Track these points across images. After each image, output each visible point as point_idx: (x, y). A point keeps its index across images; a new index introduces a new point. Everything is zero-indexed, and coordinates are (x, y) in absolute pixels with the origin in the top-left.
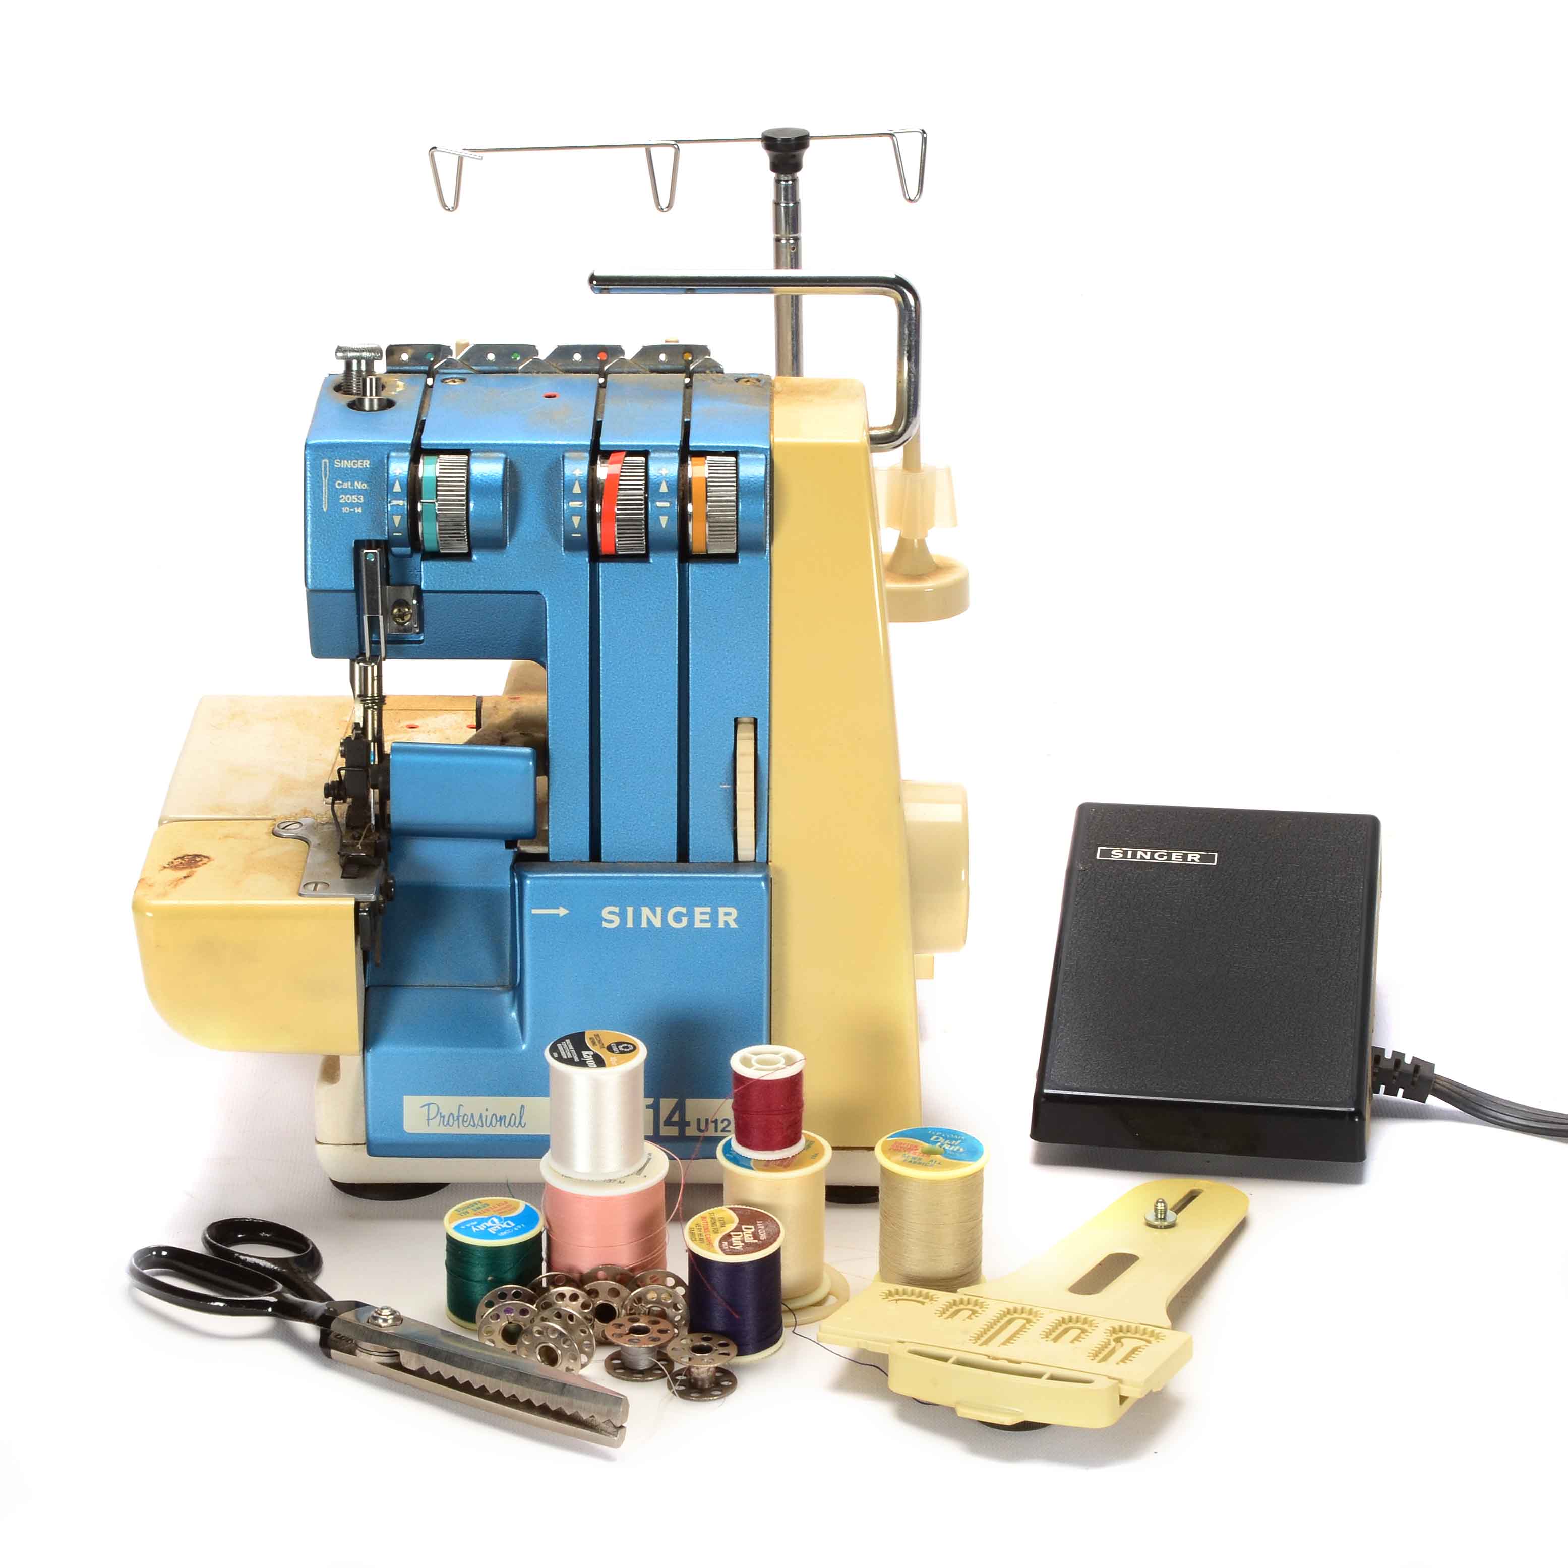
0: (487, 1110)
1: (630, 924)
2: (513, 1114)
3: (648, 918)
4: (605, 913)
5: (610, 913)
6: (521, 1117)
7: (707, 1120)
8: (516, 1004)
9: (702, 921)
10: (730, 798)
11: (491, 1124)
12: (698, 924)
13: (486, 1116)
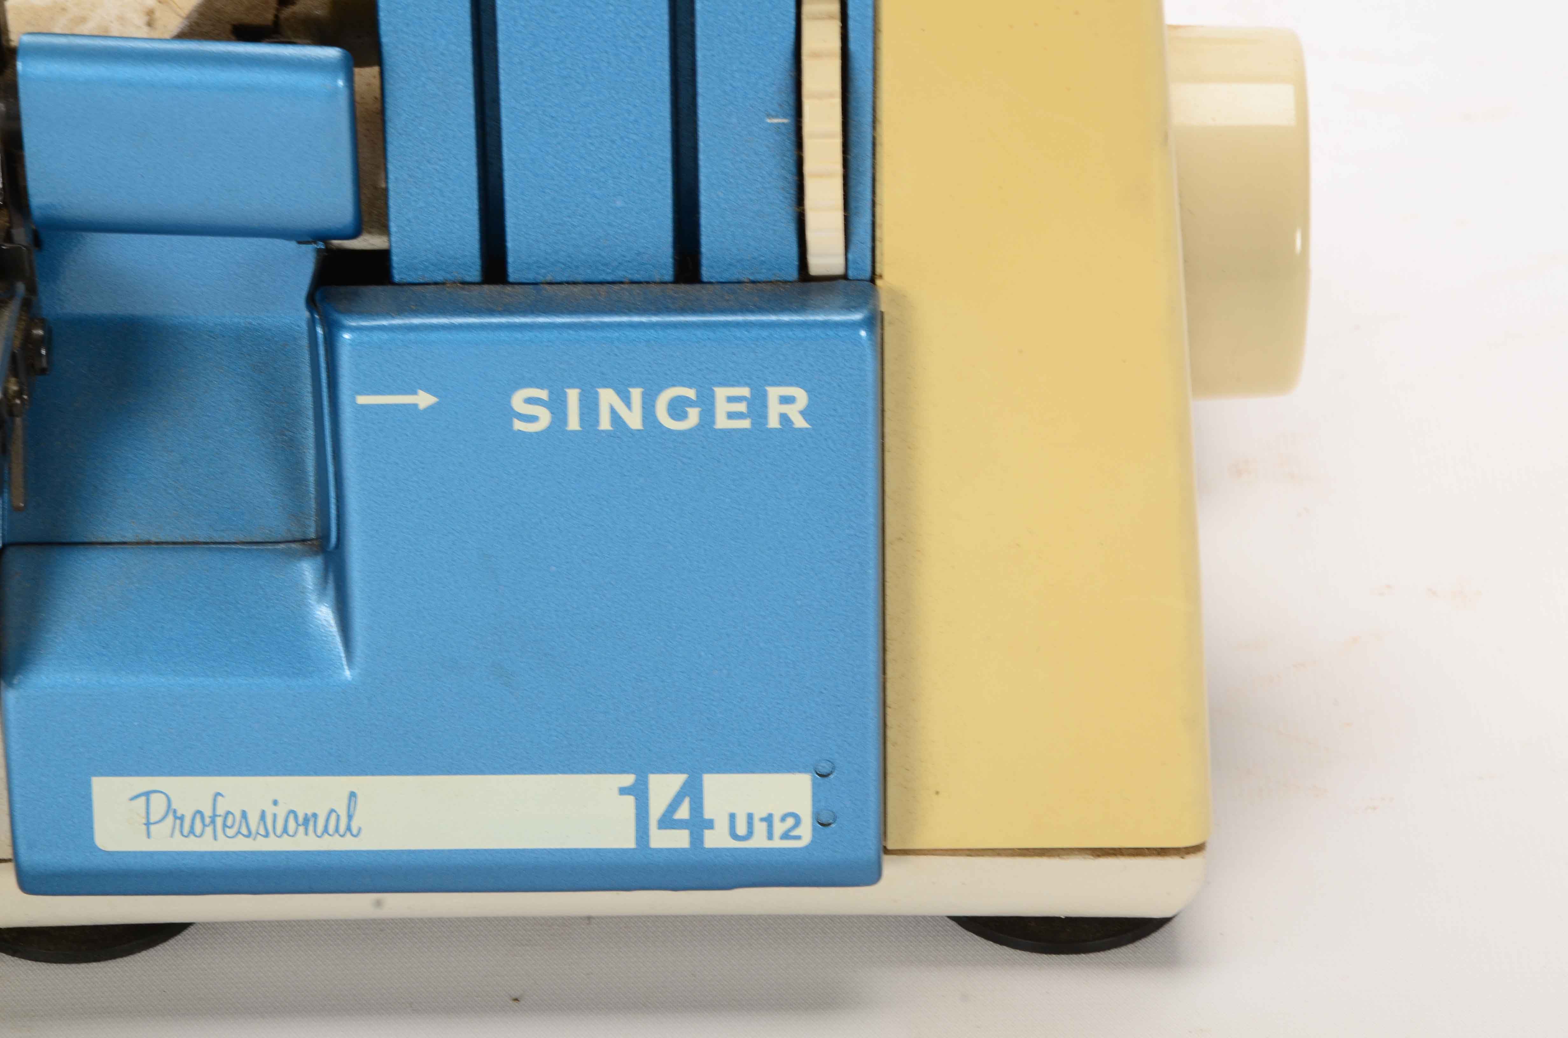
0: (275, 803)
1: (574, 423)
2: (332, 811)
3: (613, 411)
4: (518, 401)
5: (530, 401)
6: (350, 817)
7: (750, 817)
8: (331, 585)
9: (731, 416)
10: (789, 145)
11: (285, 830)
12: (722, 422)
13: (275, 816)
